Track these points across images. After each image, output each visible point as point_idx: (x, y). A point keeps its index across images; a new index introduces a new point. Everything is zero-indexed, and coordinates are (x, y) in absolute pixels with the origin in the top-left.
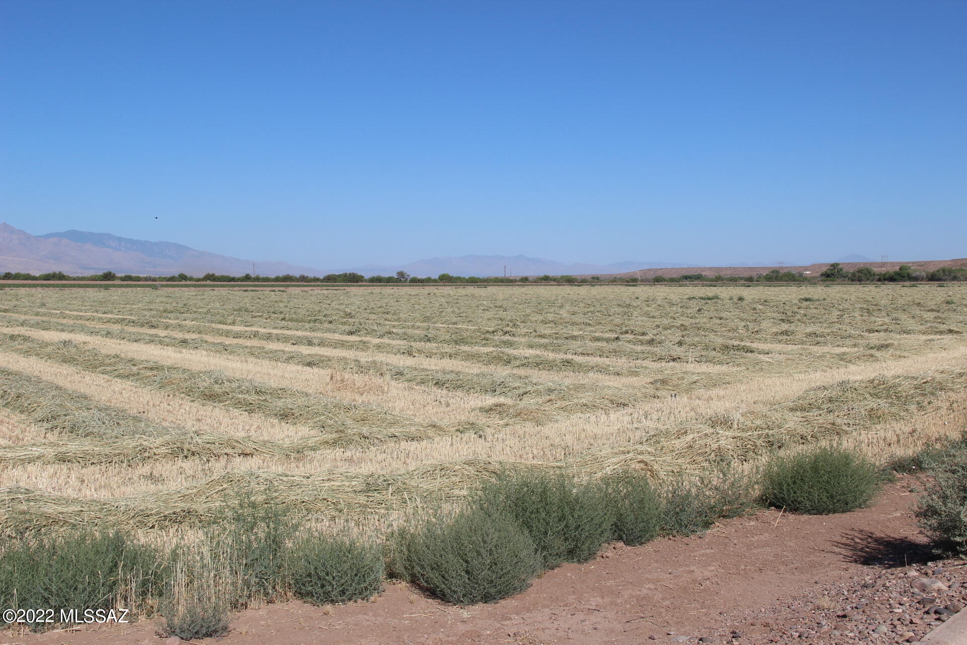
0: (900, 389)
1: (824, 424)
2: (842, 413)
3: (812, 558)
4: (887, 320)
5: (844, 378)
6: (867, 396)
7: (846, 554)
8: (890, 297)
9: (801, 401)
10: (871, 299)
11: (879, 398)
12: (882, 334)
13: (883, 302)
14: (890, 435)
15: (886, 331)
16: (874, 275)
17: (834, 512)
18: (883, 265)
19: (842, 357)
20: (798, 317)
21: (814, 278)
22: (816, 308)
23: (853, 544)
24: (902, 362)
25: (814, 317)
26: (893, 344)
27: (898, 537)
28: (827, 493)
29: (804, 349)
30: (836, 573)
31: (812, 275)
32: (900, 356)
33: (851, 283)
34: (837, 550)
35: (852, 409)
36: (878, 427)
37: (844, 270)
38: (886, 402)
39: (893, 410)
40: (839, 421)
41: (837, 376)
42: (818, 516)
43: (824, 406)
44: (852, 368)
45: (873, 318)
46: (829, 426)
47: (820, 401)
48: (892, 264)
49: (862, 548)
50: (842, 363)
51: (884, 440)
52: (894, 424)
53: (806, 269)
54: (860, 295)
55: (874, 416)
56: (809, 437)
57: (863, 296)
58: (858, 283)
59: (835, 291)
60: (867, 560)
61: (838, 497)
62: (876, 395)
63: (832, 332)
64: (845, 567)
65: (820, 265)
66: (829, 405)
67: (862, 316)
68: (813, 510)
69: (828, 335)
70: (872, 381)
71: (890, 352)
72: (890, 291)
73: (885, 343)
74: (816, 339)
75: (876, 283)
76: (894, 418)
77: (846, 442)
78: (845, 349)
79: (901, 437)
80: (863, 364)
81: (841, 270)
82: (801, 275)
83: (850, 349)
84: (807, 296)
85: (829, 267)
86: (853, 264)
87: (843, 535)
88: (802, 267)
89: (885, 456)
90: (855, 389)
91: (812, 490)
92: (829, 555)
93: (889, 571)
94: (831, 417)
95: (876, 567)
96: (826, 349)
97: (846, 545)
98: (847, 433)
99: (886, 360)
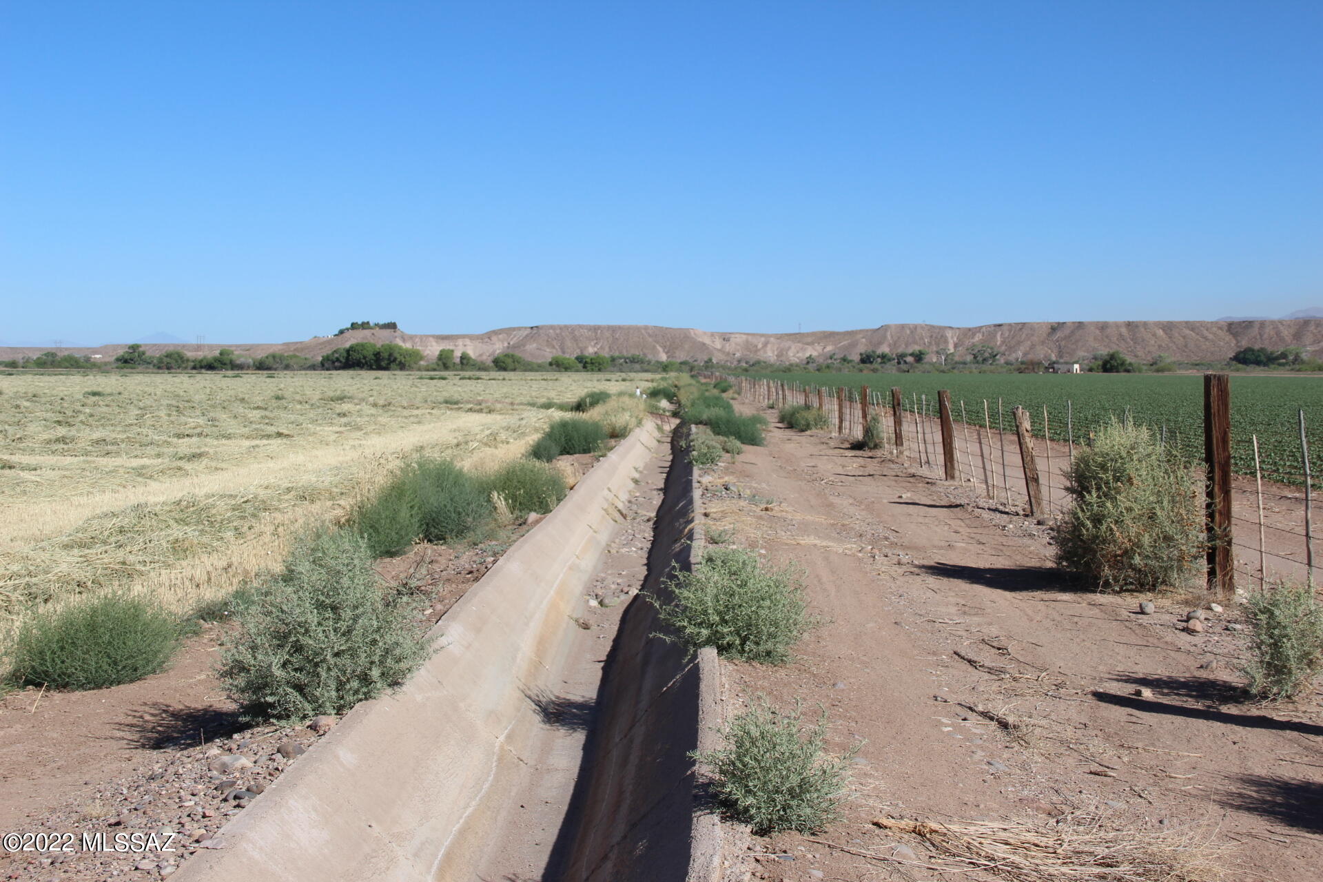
0: (214, 511)
1: (110, 563)
2: (136, 548)
3: (83, 749)
4: (201, 421)
5: (142, 500)
6: (172, 522)
7: (131, 738)
8: (208, 391)
9: (80, 535)
10: (182, 394)
11: (187, 525)
12: (195, 439)
13: (197, 398)
14: (200, 574)
15: (200, 435)
16: (188, 360)
17: (119, 683)
18: (199, 347)
19: (140, 472)
20: (82, 417)
21: (106, 364)
22: (107, 406)
23: (141, 723)
24: (219, 476)
25: (103, 418)
26: (208, 453)
27: (200, 707)
28: (109, 656)
29: (88, 462)
30: (115, 766)
31: (103, 360)
32: (217, 469)
33: (156, 371)
34: (119, 734)
35: (150, 541)
36: (184, 563)
37: (148, 354)
38: (194, 530)
39: (205, 539)
40: (131, 558)
41: (132, 497)
42: (95, 691)
43: (113, 539)
44: (154, 485)
45: (183, 419)
46: (117, 567)
47: (106, 533)
48: (211, 347)
49: (154, 727)
50: (140, 479)
51: (191, 580)
52: (205, 558)
53: (96, 351)
54: (168, 387)
55: (179, 549)
56: (89, 584)
57: (173, 389)
58: (167, 371)
59: (137, 383)
60: (159, 742)
61: (124, 663)
62: (182, 521)
63: (128, 437)
64: (127, 756)
65: (115, 347)
66: (120, 537)
67: (169, 415)
68: (89, 683)
69: (123, 441)
70: (179, 503)
71: (204, 463)
72: (208, 384)
73: (198, 451)
74: (106, 448)
75: (191, 371)
76: (204, 550)
77: (140, 587)
78: (145, 461)
79: (213, 574)
80: (168, 480)
81: (144, 353)
82: (88, 360)
83: (152, 461)
84: (95, 389)
85: (127, 350)
86: (159, 345)
87: (130, 713)
88: (88, 349)
89: (191, 602)
90: (155, 514)
91: (87, 656)
92: (108, 742)
93: (185, 752)
94: (120, 554)
95: (169, 750)
96: (118, 461)
97: (132, 726)
98: (141, 574)
99: (199, 474)
